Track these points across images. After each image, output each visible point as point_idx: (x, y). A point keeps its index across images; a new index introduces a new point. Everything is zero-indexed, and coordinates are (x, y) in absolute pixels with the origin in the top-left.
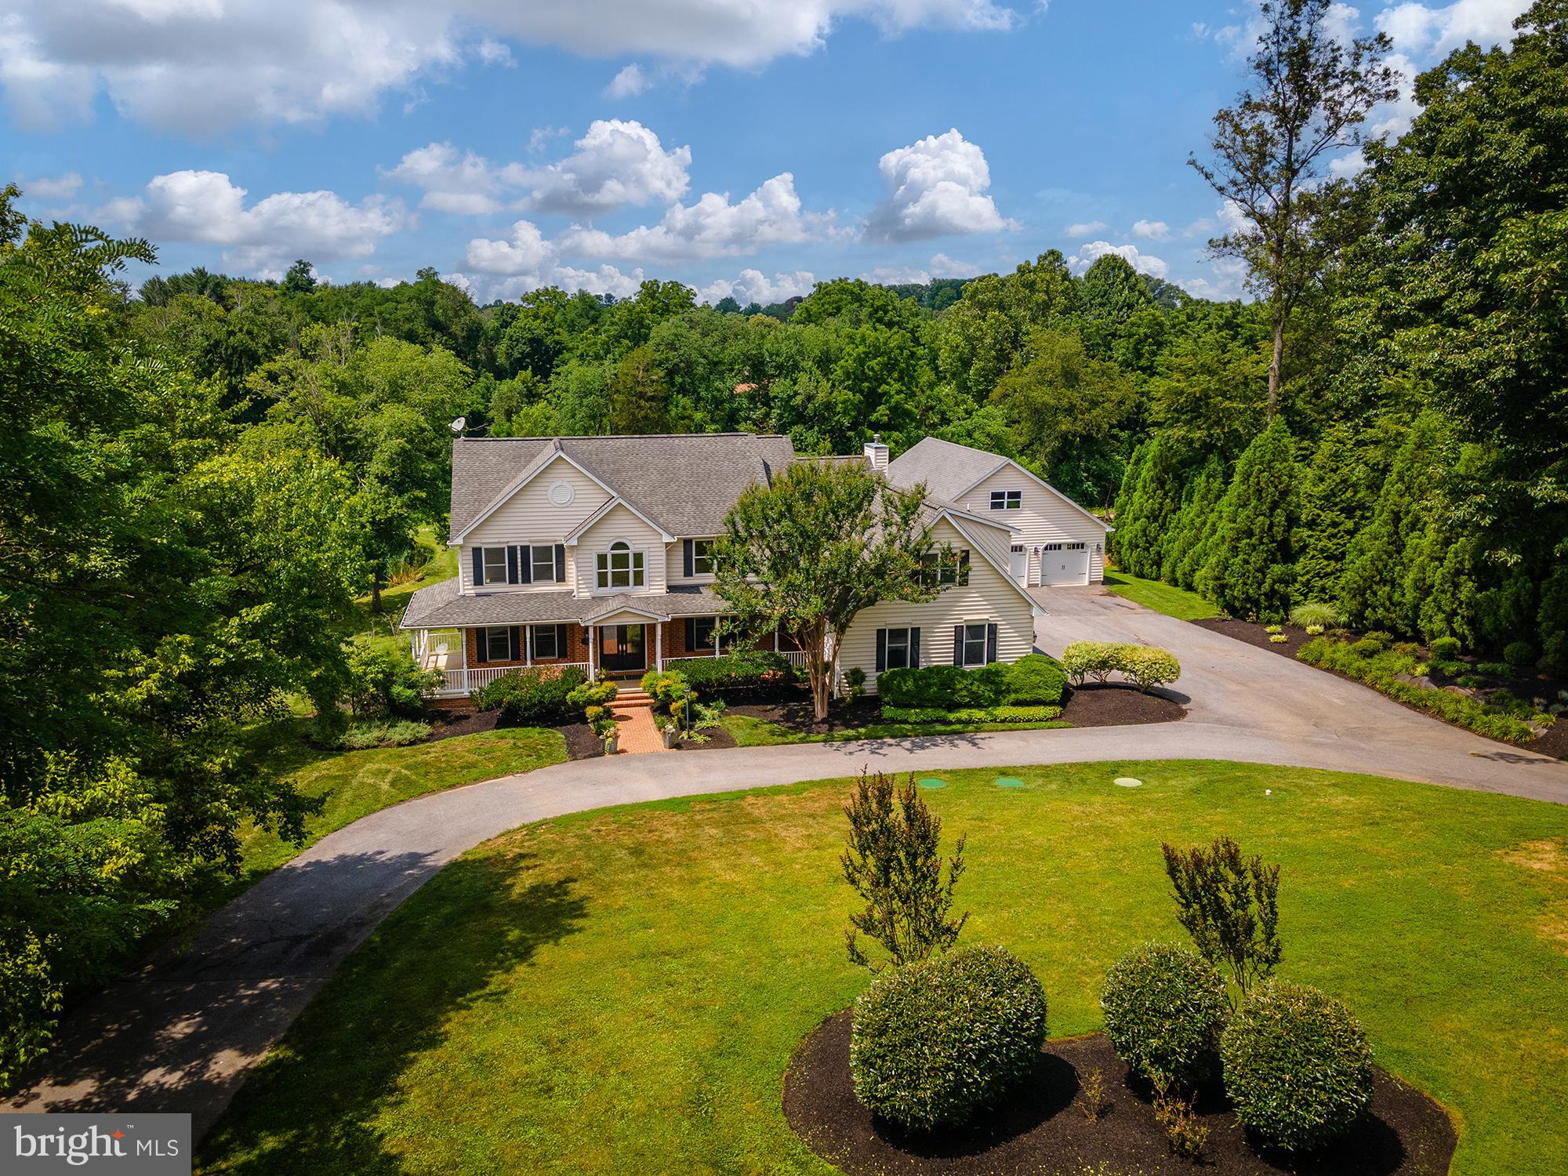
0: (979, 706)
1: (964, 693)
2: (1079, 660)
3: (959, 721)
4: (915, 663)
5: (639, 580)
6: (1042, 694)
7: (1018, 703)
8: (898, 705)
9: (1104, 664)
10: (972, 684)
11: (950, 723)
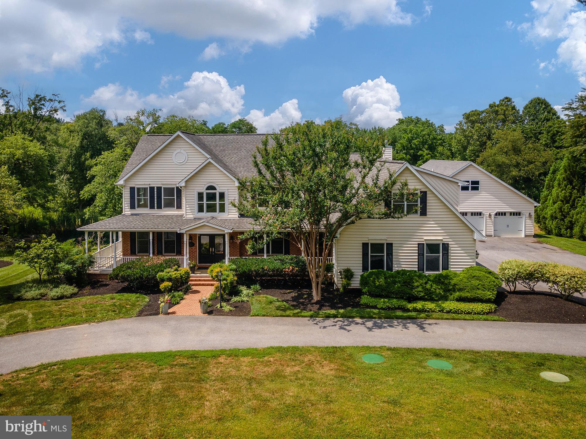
0: (432, 300)
1: (420, 289)
2: (511, 272)
3: (415, 310)
4: (390, 268)
5: (222, 209)
6: (480, 293)
7: (461, 300)
8: (372, 295)
9: (530, 276)
10: (426, 283)
11: (408, 310)
